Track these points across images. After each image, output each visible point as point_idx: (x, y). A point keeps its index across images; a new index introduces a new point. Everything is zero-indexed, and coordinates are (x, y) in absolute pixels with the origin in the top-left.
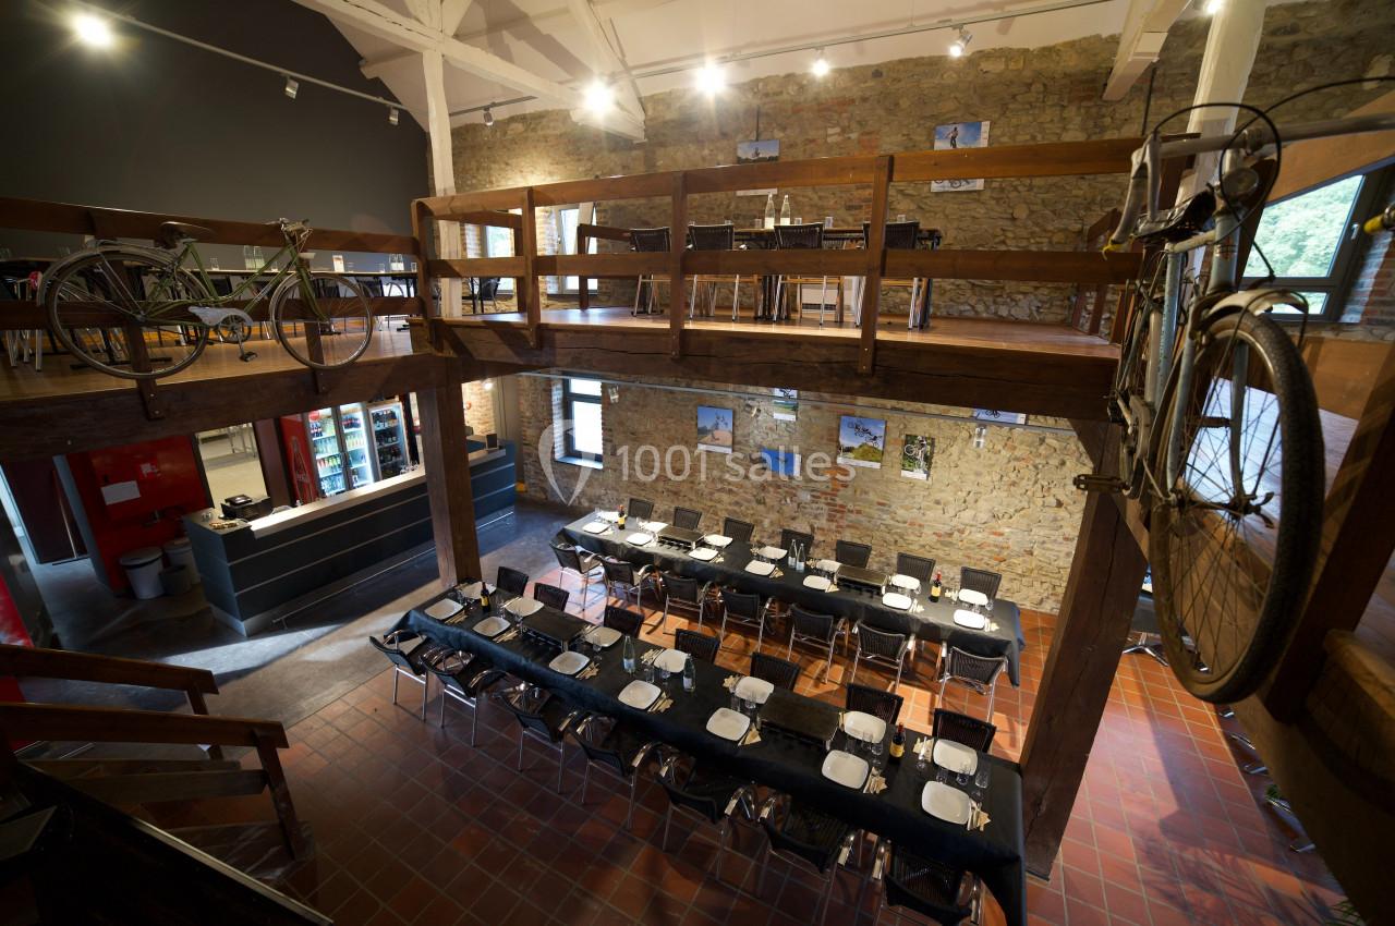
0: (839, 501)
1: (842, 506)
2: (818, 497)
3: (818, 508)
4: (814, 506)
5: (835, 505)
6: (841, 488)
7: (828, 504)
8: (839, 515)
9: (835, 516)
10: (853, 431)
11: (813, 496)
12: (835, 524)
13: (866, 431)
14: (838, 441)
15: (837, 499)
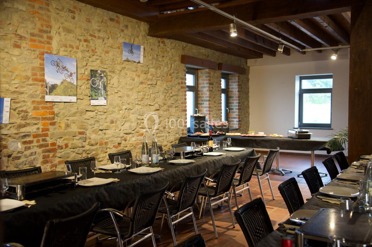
0: (50, 141)
1: (53, 144)
2: (31, 142)
3: (31, 154)
4: (28, 152)
5: (47, 145)
6: (50, 127)
7: (41, 146)
8: (51, 155)
9: (48, 156)
10: (55, 68)
11: (24, 143)
12: (49, 164)
13: (64, 68)
14: (44, 80)
15: (48, 138)
